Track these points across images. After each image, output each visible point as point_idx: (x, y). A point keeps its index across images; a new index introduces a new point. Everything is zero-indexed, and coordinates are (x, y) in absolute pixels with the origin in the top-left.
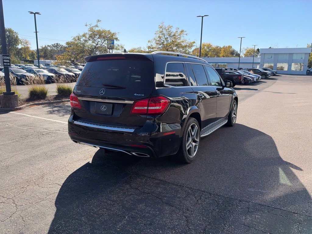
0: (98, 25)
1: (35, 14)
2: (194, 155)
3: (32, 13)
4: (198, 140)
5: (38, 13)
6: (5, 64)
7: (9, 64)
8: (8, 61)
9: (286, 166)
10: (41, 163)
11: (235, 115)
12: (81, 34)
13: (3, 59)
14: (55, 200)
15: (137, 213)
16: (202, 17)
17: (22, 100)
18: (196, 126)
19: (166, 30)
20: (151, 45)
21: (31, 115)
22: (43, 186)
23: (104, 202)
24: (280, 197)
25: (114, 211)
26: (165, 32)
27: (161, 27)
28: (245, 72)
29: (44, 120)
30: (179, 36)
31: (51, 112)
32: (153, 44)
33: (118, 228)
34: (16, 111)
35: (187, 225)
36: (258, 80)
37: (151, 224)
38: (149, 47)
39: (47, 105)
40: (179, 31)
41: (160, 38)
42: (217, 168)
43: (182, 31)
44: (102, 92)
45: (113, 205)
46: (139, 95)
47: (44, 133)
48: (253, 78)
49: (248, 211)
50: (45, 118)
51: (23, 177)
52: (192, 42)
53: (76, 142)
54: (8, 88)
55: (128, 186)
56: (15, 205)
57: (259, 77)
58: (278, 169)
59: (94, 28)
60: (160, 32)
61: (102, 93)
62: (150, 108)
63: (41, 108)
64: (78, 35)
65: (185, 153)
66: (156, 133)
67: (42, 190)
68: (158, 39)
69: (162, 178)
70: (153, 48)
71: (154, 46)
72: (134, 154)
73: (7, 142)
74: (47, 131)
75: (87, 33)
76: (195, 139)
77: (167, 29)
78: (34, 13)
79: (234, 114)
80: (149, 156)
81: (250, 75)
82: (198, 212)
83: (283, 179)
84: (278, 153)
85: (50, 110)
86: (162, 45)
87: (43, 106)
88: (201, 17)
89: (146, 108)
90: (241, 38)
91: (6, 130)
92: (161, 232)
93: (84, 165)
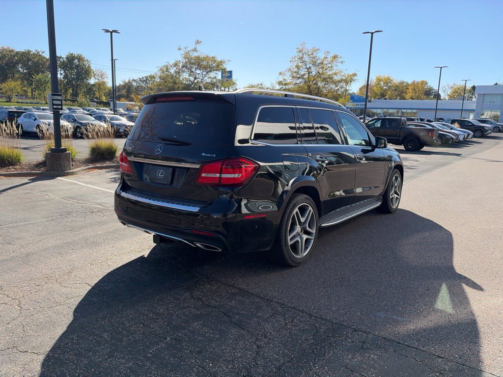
0: (197, 49)
1: (111, 33)
2: (304, 255)
3: (107, 31)
4: (314, 231)
5: (115, 31)
6: (55, 107)
7: (60, 107)
8: (59, 102)
9: (457, 281)
10: (76, 252)
11: (398, 195)
12: (172, 62)
13: (53, 100)
14: (75, 306)
15: (185, 334)
16: (372, 33)
17: (79, 161)
18: (310, 208)
19: (308, 55)
20: (284, 80)
21: (86, 183)
22: (66, 285)
23: (144, 314)
24: (425, 330)
25: (153, 328)
26: (306, 58)
27: (300, 51)
28: (444, 125)
29: (101, 190)
30: (330, 65)
31: (116, 180)
32: (286, 78)
33: (150, 353)
34: (66, 177)
35: (255, 359)
36: (467, 138)
37: (200, 352)
38: (280, 83)
39: (113, 169)
40: (330, 56)
41: (299, 68)
42: (337, 277)
43: (335, 57)
44: (159, 149)
45: (154, 321)
46: (209, 155)
47: (95, 210)
48: (457, 135)
49: (362, 348)
50: (104, 188)
51: (44, 271)
52: (351, 74)
53: (124, 224)
54: (58, 142)
55: (187, 294)
56: (20, 308)
57: (469, 134)
58: (441, 286)
59: (191, 53)
60: (299, 59)
61: (158, 151)
62: (224, 176)
63: (102, 174)
64: (166, 64)
65: (285, 250)
66: (234, 215)
67: (64, 290)
68: (296, 70)
69: (243, 286)
70: (286, 84)
71: (289, 81)
72: (198, 245)
73: (39, 220)
74: (100, 207)
75: (179, 61)
76: (308, 229)
77: (310, 53)
78: (111, 31)
79: (396, 193)
80: (220, 250)
81: (452, 131)
82: (280, 341)
83: (444, 302)
84: (452, 260)
85: (115, 176)
86: (300, 80)
87: (107, 170)
88: (370, 34)
89: (218, 175)
90: (441, 68)
91: (43, 203)
92: (211, 365)
93: (135, 258)
